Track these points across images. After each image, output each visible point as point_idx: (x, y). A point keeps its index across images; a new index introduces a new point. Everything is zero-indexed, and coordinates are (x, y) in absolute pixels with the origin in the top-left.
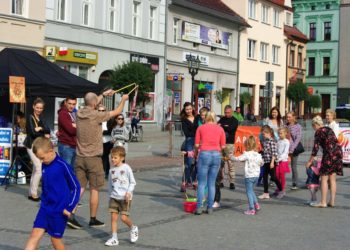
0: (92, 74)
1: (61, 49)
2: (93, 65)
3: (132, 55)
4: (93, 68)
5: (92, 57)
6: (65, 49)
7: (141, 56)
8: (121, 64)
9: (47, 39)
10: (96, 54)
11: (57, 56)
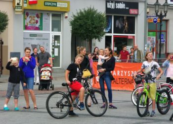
0: (65, 19)
4: (66, 15)
7: (117, 2)
10: (68, 2)
11: (26, 6)
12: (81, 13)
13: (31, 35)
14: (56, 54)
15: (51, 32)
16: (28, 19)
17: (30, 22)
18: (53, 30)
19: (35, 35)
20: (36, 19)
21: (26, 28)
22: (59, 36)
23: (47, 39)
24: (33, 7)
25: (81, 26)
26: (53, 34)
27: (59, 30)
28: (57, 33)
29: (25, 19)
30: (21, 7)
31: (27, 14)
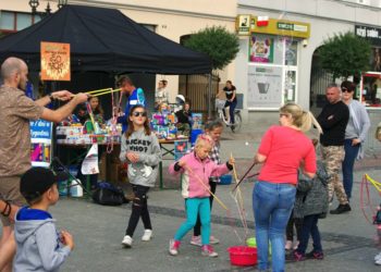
0: (303, 49)
1: (260, 19)
2: (303, 39)
3: (357, 27)
4: (305, 42)
5: (303, 29)
6: (266, 18)
7: (369, 28)
8: (332, 36)
9: (241, 6)
10: (308, 25)
11: (253, 27)
12: (336, 38)
13: (258, 70)
14: (290, 98)
15: (283, 66)
16: (255, 47)
17: (257, 51)
18: (286, 64)
19: (263, 70)
20: (265, 46)
21: (252, 59)
22: (294, 72)
23: (279, 76)
24: (262, 30)
25: (336, 56)
26: (286, 69)
27: (295, 64)
28: (292, 68)
29: (251, 46)
30: (248, 29)
31: (254, 40)
